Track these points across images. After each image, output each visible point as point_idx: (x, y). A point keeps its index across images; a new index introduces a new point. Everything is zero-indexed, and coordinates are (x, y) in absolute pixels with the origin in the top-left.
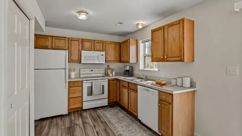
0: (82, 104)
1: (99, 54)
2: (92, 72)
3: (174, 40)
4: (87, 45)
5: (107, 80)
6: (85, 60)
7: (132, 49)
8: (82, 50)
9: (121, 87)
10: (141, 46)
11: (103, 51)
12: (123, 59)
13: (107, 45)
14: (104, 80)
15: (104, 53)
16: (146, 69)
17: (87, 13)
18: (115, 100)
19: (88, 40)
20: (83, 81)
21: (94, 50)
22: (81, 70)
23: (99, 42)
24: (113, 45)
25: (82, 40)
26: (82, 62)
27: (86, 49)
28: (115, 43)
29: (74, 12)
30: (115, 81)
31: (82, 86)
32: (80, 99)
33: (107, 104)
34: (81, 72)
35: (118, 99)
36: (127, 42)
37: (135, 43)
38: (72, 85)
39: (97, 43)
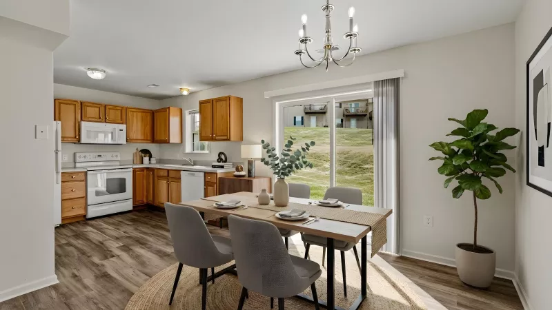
0: (86, 209)
1: (115, 129)
2: (99, 159)
3: (223, 117)
4: (92, 111)
5: (132, 169)
6: (88, 137)
7: (174, 121)
8: (82, 120)
9: (156, 179)
10: (188, 118)
11: (122, 123)
12: (158, 137)
13: (130, 115)
14: (123, 170)
15: (124, 127)
16: (195, 152)
17: (105, 72)
18: (145, 201)
19: (94, 105)
20: (88, 172)
21: (106, 122)
22: (78, 155)
23: (115, 107)
24: (140, 114)
25: (81, 103)
26: (83, 141)
27: (90, 119)
28: (144, 111)
29: (82, 68)
30: (145, 171)
31: (86, 180)
32: (82, 201)
33: (131, 208)
34: (78, 159)
35: (151, 199)
36: (165, 111)
37: (179, 113)
38: (67, 178)
39: (109, 109)
